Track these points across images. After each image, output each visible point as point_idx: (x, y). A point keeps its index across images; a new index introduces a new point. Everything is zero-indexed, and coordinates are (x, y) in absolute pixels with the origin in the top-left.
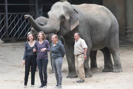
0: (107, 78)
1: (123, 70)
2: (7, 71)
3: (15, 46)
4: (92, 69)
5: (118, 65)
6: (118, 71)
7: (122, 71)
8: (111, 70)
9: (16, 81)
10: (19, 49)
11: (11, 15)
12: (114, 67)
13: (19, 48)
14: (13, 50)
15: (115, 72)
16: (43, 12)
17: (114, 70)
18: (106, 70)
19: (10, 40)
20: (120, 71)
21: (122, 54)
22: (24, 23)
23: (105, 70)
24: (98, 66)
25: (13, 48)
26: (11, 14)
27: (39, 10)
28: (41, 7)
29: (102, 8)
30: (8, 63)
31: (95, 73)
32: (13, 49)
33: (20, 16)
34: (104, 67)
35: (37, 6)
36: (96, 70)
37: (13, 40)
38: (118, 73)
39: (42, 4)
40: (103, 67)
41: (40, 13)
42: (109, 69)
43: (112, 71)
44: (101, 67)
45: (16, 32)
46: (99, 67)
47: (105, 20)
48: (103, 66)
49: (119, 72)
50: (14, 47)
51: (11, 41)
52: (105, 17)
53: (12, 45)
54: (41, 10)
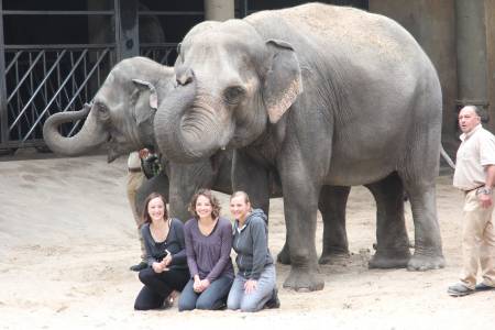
0: (385, 293)
1: (448, 260)
2: (5, 266)
3: (35, 171)
4: (328, 258)
5: (429, 244)
6: (428, 264)
7: (441, 267)
8: (402, 261)
9: (36, 304)
10: (51, 184)
11: (18, 54)
12: (412, 250)
13: (50, 178)
14: (25, 186)
15: (417, 269)
16: (141, 40)
17: (413, 262)
18: (382, 261)
19: (15, 150)
20: (437, 263)
21: (443, 200)
22: (69, 85)
23: (376, 263)
24: (353, 248)
25: (26, 178)
26: (18, 50)
27: (125, 32)
28: (134, 23)
29: (381, 24)
30: (7, 236)
31: (341, 273)
32: (26, 182)
33: (51, 56)
34: (373, 252)
35: (117, 19)
36: (344, 261)
37: (26, 147)
38: (429, 272)
39: (138, 13)
40: (369, 251)
41: (129, 45)
42: (391, 258)
43: (405, 266)
44: (363, 252)
45: (36, 119)
46: (356, 252)
47: (390, 67)
48: (371, 248)
49: (432, 268)
50: (32, 174)
51: (17, 152)
52: (393, 56)
53: (20, 170)
54: (134, 34)
